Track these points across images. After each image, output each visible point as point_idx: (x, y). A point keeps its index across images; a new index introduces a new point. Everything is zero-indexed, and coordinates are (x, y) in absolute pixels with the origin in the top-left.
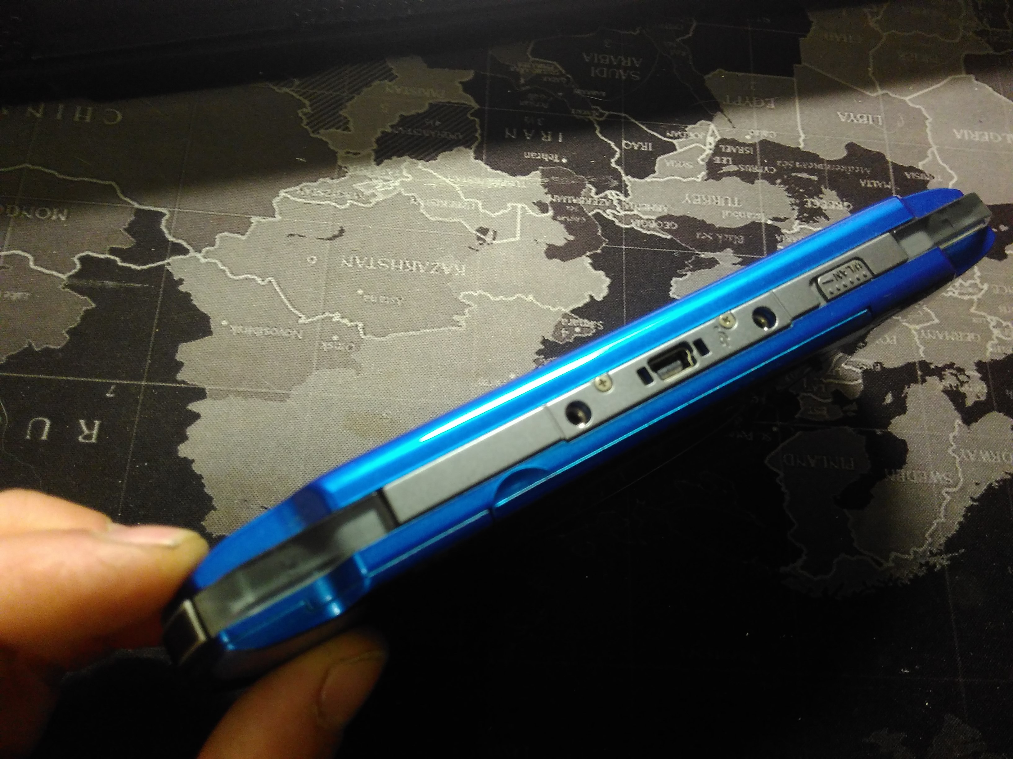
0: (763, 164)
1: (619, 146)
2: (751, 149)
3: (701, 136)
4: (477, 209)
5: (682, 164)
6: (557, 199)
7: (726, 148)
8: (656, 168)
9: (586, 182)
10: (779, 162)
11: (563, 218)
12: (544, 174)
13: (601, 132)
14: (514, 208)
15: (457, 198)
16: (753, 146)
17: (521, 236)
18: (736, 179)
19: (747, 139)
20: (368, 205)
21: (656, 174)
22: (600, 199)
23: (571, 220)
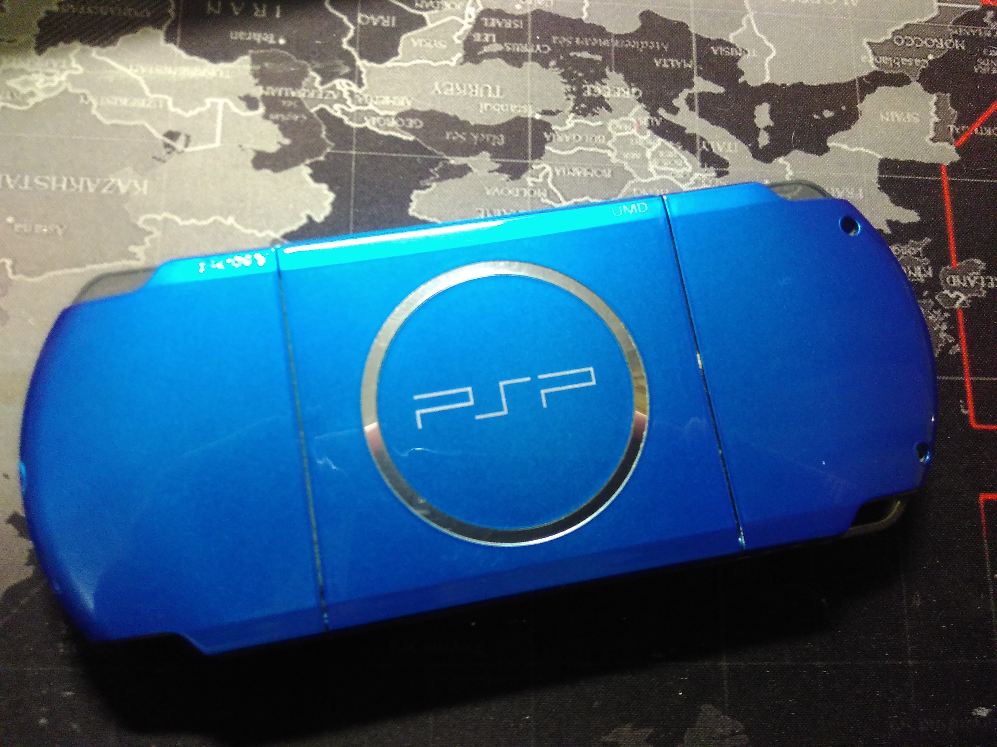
0: (535, 42)
1: (353, 20)
2: (522, 22)
3: (458, 7)
4: (165, 106)
5: (433, 43)
6: (272, 91)
7: (490, 22)
8: (400, 50)
9: (309, 69)
10: (555, 38)
12: (255, 60)
13: (332, 5)
14: (214, 105)
15: (141, 94)
16: (524, 17)
17: (222, 142)
18: (500, 61)
19: (516, 10)
20: (24, 108)
21: (399, 57)
22: (326, 91)
23: (287, 119)
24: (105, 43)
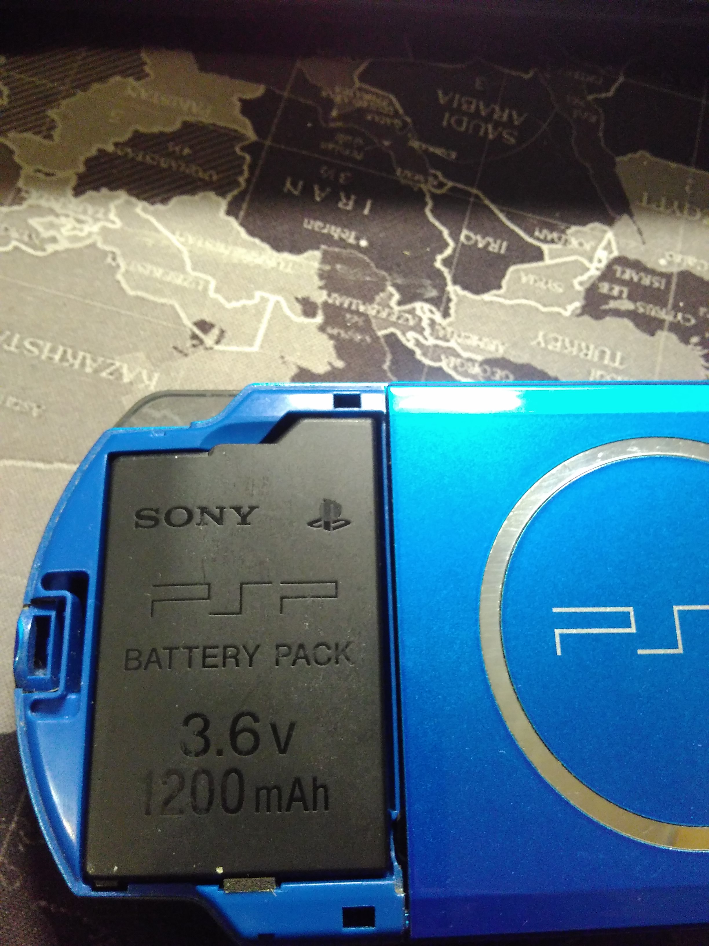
0: (676, 308)
1: (455, 236)
2: (664, 281)
3: (588, 247)
4: (205, 289)
5: (547, 283)
6: (337, 299)
7: (623, 272)
8: (504, 283)
9: (388, 283)
10: (702, 310)
11: (335, 331)
12: (326, 258)
13: (433, 211)
14: (264, 300)
15: (180, 268)
16: (668, 277)
17: (262, 347)
18: (627, 323)
19: (659, 265)
20: (39, 254)
21: (502, 291)
22: (402, 314)
23: (347, 337)
24: (156, 199)
